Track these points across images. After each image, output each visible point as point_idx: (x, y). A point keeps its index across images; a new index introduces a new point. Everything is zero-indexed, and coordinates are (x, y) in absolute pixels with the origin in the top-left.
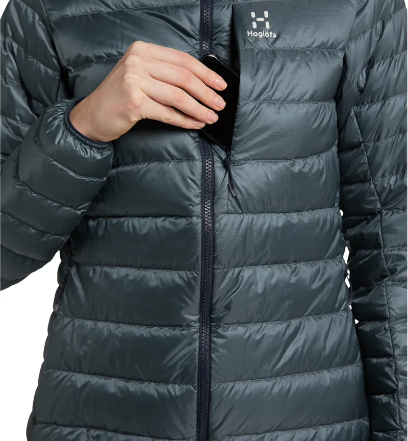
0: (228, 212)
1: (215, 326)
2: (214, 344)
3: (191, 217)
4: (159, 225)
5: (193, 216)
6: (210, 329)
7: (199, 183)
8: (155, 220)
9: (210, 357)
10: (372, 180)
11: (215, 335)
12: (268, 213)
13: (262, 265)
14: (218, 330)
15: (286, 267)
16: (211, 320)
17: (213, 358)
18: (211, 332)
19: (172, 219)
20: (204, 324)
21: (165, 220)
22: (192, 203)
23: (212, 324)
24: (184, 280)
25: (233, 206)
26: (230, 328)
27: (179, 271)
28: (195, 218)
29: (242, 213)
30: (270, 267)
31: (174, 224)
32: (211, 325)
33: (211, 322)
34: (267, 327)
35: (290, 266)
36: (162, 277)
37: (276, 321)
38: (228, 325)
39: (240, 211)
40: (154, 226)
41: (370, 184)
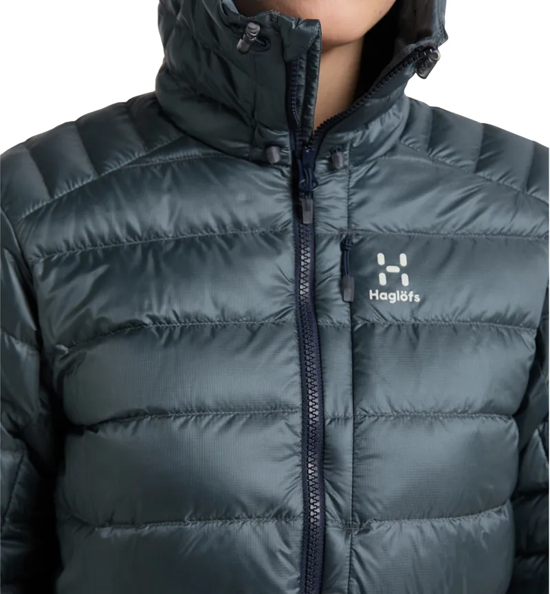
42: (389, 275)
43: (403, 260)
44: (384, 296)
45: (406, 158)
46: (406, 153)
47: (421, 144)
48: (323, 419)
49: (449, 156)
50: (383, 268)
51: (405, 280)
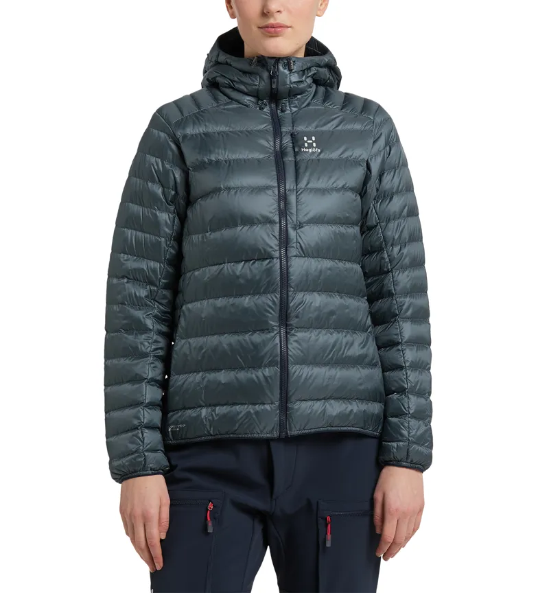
0: (296, 256)
1: (290, 329)
3: (273, 258)
6: (287, 331)
7: (278, 237)
8: (247, 263)
9: (288, 348)
11: (290, 334)
13: (318, 291)
14: (291, 332)
16: (287, 325)
18: (287, 333)
22: (273, 250)
23: (287, 328)
25: (299, 252)
26: (299, 330)
27: (265, 294)
28: (275, 259)
29: (305, 257)
31: (261, 264)
37: (327, 328)
38: (298, 328)
39: (304, 255)
40: (247, 267)
42: (308, 143)
43: (314, 138)
44: (307, 150)
45: (313, 107)
46: (314, 105)
47: (320, 102)
48: (285, 190)
49: (331, 105)
50: (306, 142)
51: (314, 145)
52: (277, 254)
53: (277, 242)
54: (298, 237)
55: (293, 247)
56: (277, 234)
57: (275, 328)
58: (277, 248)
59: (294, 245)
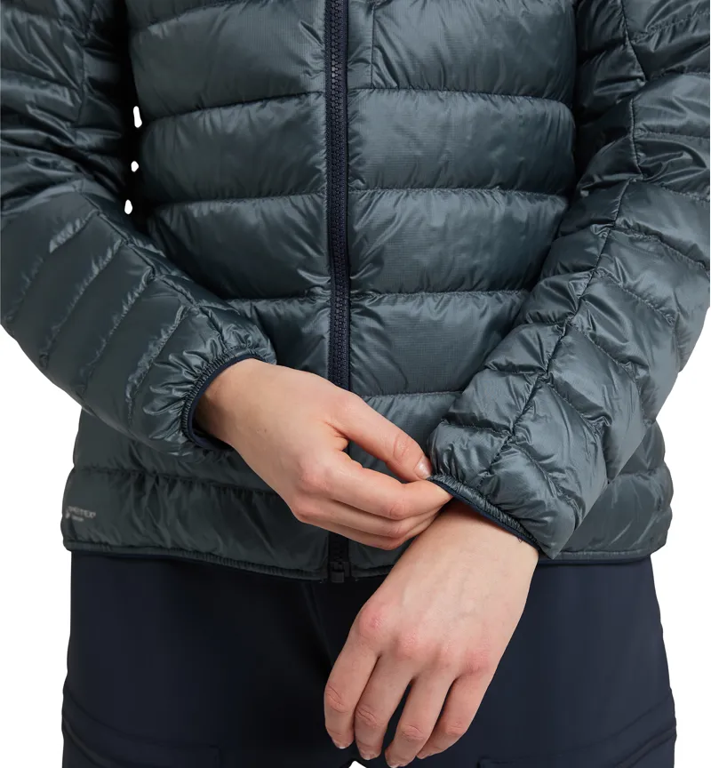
0: (372, 87)
1: (357, 295)
2: (357, 327)
3: (307, 94)
4: (254, 117)
5: (309, 93)
6: (349, 302)
7: (321, 33)
8: (247, 108)
9: (350, 367)
10: (627, 39)
11: (358, 310)
12: (449, 90)
13: (440, 187)
14: (361, 303)
15: (485, 195)
16: (351, 285)
17: (353, 351)
18: (350, 305)
19: (274, 104)
20: (338, 293)
21: (263, 106)
22: (307, 69)
23: (352, 292)
24: (301, 212)
25: (381, 75)
26: (386, 299)
27: (292, 197)
28: (313, 97)
29: (399, 88)
30: (455, 192)
31: (279, 111)
32: (350, 295)
33: (350, 289)
34: (453, 300)
35: (491, 193)
36: (266, 210)
37: (468, 291)
38: (380, 293)
39: (395, 85)
40: (246, 121)
41: (625, 47)
52: (318, 83)
53: (318, 48)
54: (378, 30)
55: (364, 61)
56: (319, 24)
57: (319, 290)
58: (320, 65)
59: (367, 55)
